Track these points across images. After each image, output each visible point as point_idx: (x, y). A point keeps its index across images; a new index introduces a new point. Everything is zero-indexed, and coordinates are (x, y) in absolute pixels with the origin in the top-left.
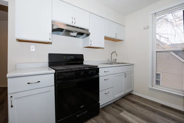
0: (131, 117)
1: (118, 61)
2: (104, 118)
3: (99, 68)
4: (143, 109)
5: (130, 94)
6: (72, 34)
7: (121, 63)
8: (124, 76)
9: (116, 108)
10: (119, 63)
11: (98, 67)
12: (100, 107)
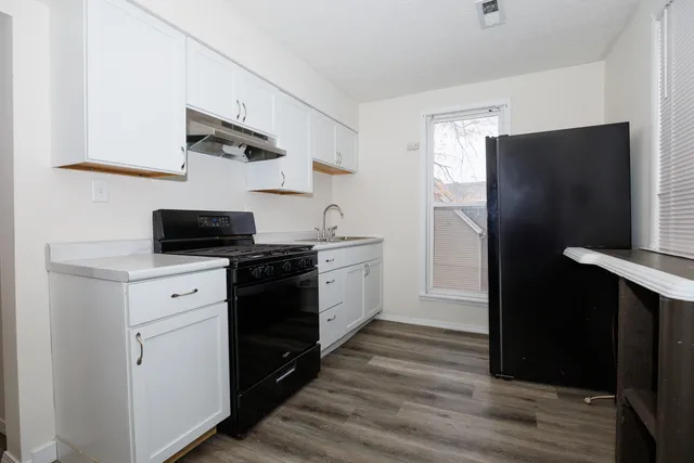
0: (391, 362)
1: (338, 234)
2: (332, 378)
3: (316, 252)
4: (413, 345)
5: (374, 322)
6: (227, 149)
7: (349, 239)
8: (364, 273)
9: (353, 355)
10: (343, 239)
11: (314, 249)
12: (322, 355)
